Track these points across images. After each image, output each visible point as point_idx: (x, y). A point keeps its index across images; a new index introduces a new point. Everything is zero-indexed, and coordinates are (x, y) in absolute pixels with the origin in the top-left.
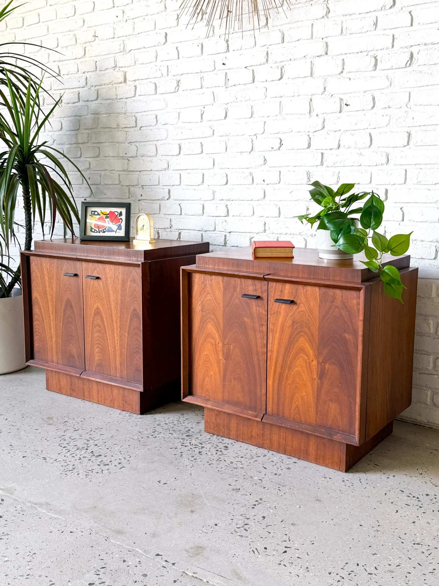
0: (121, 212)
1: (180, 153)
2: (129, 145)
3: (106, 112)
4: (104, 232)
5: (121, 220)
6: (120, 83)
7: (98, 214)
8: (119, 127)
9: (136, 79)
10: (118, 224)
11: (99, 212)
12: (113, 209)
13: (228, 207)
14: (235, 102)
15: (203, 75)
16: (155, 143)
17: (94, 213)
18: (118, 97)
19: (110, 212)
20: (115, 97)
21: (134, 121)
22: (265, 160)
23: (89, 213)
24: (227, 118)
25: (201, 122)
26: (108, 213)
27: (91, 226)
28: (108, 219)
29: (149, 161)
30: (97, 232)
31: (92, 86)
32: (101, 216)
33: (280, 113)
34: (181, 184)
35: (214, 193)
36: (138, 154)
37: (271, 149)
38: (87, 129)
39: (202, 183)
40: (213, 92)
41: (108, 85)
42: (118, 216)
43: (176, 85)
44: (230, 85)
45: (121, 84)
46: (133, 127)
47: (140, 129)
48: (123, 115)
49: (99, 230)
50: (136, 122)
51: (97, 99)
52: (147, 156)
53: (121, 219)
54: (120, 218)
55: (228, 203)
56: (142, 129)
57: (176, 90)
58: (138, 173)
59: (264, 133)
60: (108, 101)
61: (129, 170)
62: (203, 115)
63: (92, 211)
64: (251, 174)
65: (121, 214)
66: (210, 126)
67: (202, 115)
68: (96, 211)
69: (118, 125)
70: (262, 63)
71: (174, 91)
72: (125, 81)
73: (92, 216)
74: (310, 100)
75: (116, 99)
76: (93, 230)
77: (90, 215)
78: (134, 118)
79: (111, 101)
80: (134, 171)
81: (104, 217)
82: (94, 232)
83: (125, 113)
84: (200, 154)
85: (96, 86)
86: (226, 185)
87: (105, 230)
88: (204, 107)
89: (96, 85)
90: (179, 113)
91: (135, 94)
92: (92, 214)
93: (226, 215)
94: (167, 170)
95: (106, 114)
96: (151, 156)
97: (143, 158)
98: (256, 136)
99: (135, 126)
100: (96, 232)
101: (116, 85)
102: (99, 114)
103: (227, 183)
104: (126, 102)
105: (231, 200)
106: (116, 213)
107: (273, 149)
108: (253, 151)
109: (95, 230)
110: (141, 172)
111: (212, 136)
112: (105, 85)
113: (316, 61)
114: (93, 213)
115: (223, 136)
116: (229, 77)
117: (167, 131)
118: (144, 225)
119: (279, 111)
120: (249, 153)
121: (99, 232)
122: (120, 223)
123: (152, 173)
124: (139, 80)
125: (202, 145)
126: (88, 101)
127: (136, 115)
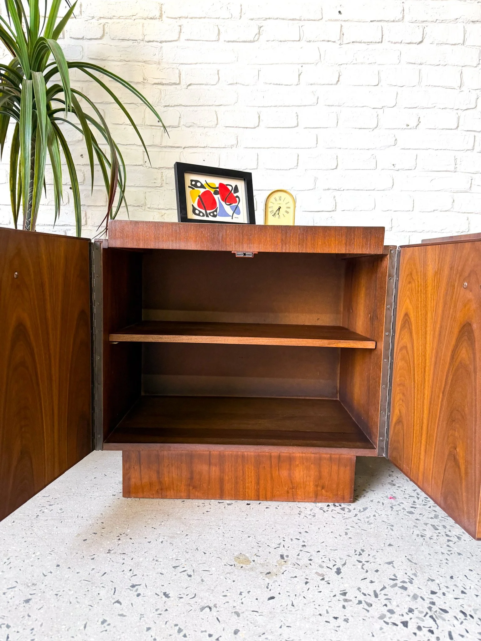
0: (236, 186)
1: (258, 126)
2: (165, 109)
3: (122, 58)
4: (215, 216)
5: (237, 199)
6: (151, 18)
7: (202, 186)
8: (146, 81)
9: (184, 16)
10: (234, 204)
11: (204, 183)
12: (225, 181)
13: (336, 198)
14: (353, 63)
15: (302, 23)
16: (214, 108)
17: (196, 184)
18: (147, 39)
19: (221, 185)
20: (141, 38)
21: (177, 75)
22: (396, 140)
23: (188, 183)
24: (339, 83)
25: (297, 85)
26: (217, 186)
27: (193, 205)
28: (219, 196)
29: (203, 134)
30: (203, 216)
31: (93, 17)
32: (207, 189)
33: (419, 83)
34: (258, 168)
35: (316, 179)
36: (182, 123)
37: (406, 127)
38: (79, 81)
39: (296, 167)
40: (318, 48)
41: (126, 18)
42: (233, 192)
43: (257, 31)
44: (345, 42)
45: (151, 20)
46: (175, 84)
47: (187, 88)
48: (154, 66)
49: (206, 212)
50: (180, 77)
51: (101, 38)
52: (199, 127)
53: (237, 197)
54: (235, 195)
55: (337, 194)
56: (189, 87)
57: (256, 38)
58: (181, 150)
59: (395, 106)
60: (126, 43)
61: (164, 144)
62: (301, 76)
63: (192, 181)
64: (374, 156)
65: (236, 189)
66: (313, 92)
67: (299, 75)
68: (198, 181)
69: (146, 80)
70: (397, 19)
71: (252, 39)
72: (161, 16)
73: (193, 189)
74: (461, 72)
75: (143, 40)
76: (197, 212)
77: (189, 187)
78: (177, 71)
79: (130, 43)
80: (174, 147)
81: (213, 193)
82: (199, 215)
83: (159, 64)
84: (295, 127)
85: (100, 18)
86: (336, 170)
87: (215, 213)
88: (302, 66)
89: (102, 16)
90: (259, 71)
91: (179, 37)
92: (191, 184)
93: (333, 210)
94: (234, 148)
95: (121, 61)
96: (207, 127)
97: (191, 129)
98: (383, 109)
99: (177, 83)
100: (201, 214)
101: (143, 21)
102: (105, 60)
103: (336, 168)
104: (161, 47)
105: (342, 189)
106: (230, 188)
107: (409, 127)
108: (378, 128)
109: (200, 212)
110: (186, 149)
111: (315, 104)
112: (119, 18)
113: (470, 27)
114: (193, 183)
115: (333, 105)
116: (344, 30)
117: (237, 94)
118: (280, 208)
119: (418, 81)
120: (372, 129)
121: (207, 216)
122: (237, 204)
123: (206, 150)
124: (187, 18)
125: (297, 116)
126: (83, 38)
127: (179, 68)
